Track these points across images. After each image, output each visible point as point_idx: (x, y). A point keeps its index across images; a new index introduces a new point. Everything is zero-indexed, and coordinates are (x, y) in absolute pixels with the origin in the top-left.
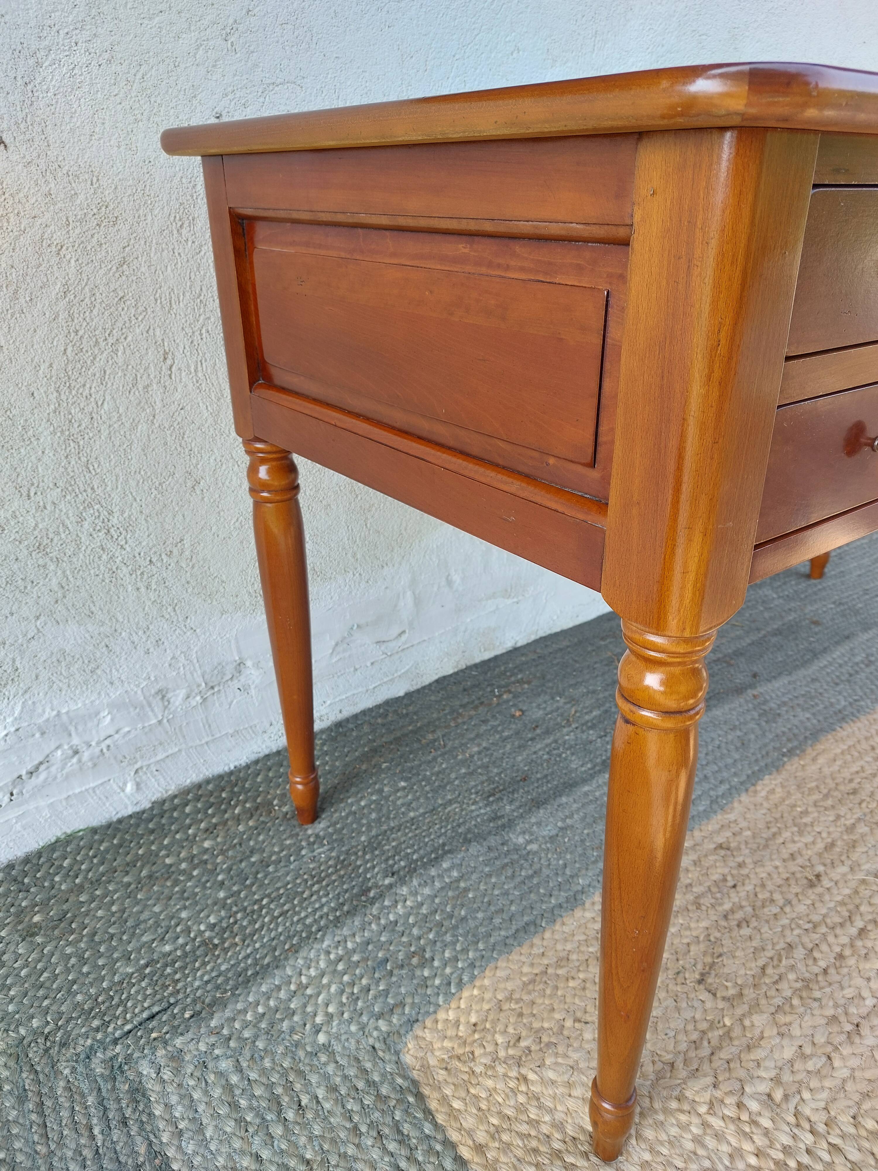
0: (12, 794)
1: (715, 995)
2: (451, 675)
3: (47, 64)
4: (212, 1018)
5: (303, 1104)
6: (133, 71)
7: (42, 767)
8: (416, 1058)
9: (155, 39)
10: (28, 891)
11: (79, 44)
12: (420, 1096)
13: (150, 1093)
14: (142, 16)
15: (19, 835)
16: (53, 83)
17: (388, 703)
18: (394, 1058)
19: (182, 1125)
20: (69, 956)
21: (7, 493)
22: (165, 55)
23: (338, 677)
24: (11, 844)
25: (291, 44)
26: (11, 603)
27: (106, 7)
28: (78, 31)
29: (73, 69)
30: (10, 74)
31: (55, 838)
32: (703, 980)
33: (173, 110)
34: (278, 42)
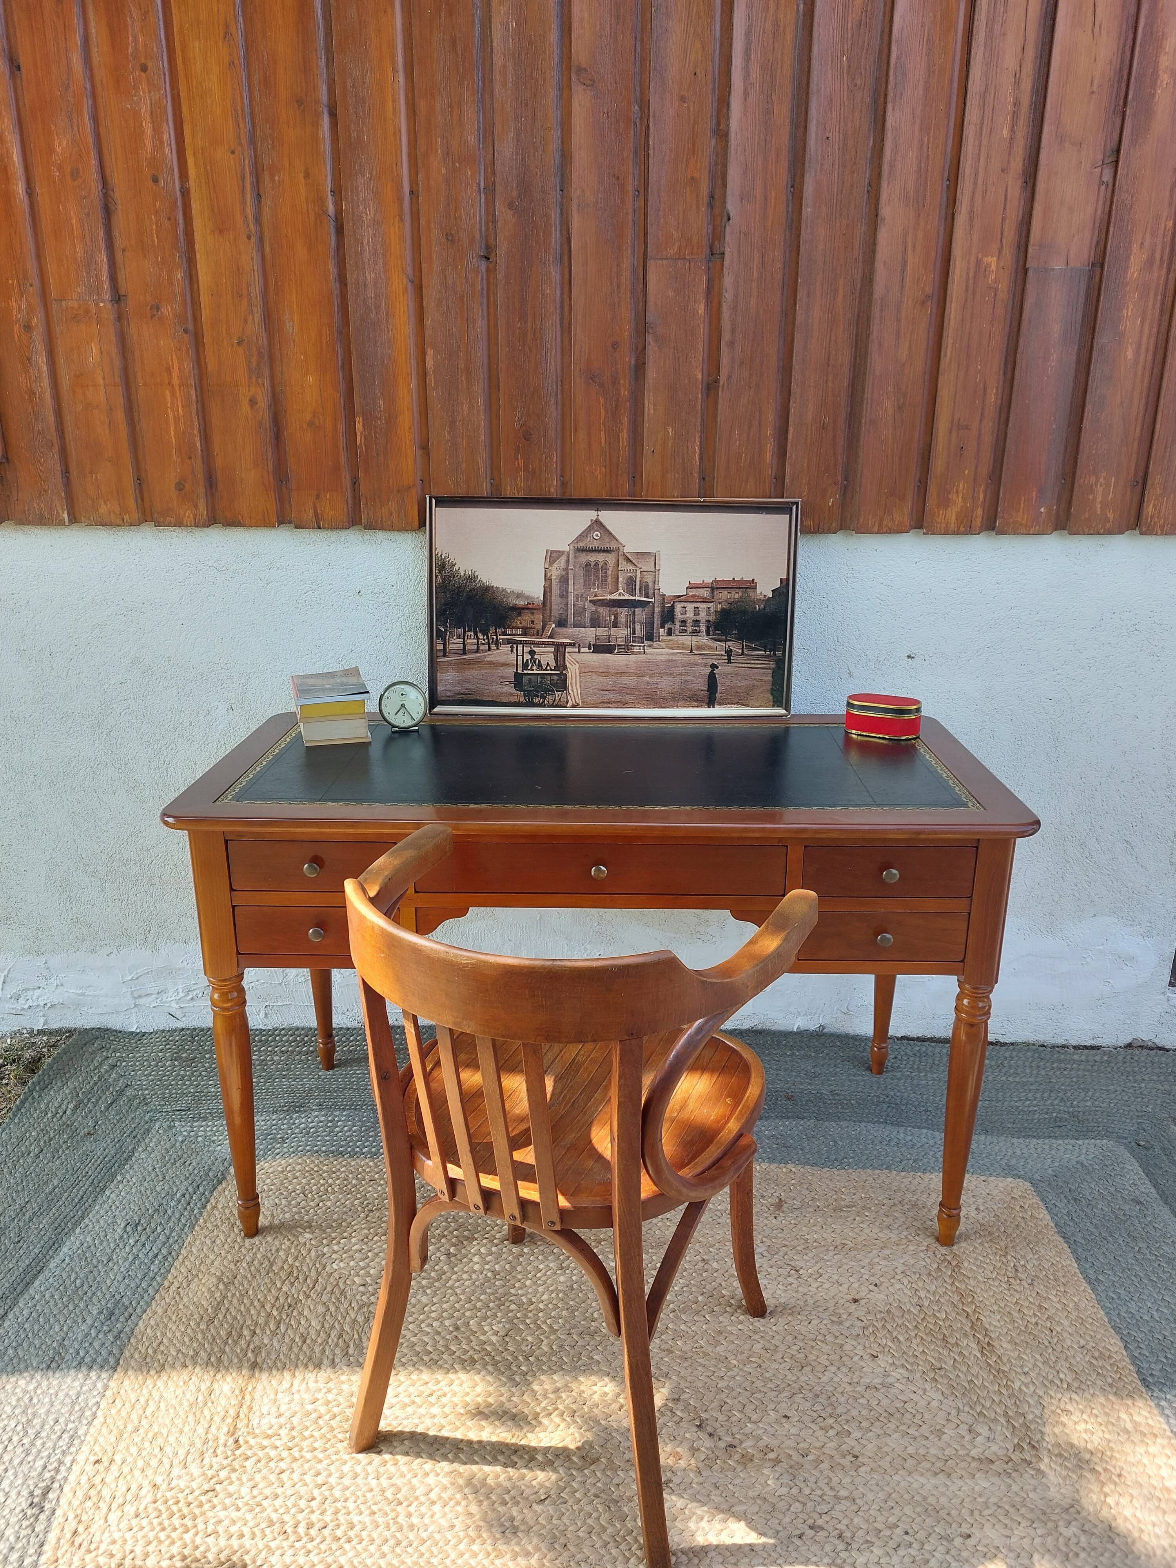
4: (196, 1122)
5: (186, 1163)
10: (192, 1043)
12: (218, 1184)
13: (151, 1133)
18: (225, 1168)
19: (149, 1148)
20: (179, 1075)
24: (200, 1019)
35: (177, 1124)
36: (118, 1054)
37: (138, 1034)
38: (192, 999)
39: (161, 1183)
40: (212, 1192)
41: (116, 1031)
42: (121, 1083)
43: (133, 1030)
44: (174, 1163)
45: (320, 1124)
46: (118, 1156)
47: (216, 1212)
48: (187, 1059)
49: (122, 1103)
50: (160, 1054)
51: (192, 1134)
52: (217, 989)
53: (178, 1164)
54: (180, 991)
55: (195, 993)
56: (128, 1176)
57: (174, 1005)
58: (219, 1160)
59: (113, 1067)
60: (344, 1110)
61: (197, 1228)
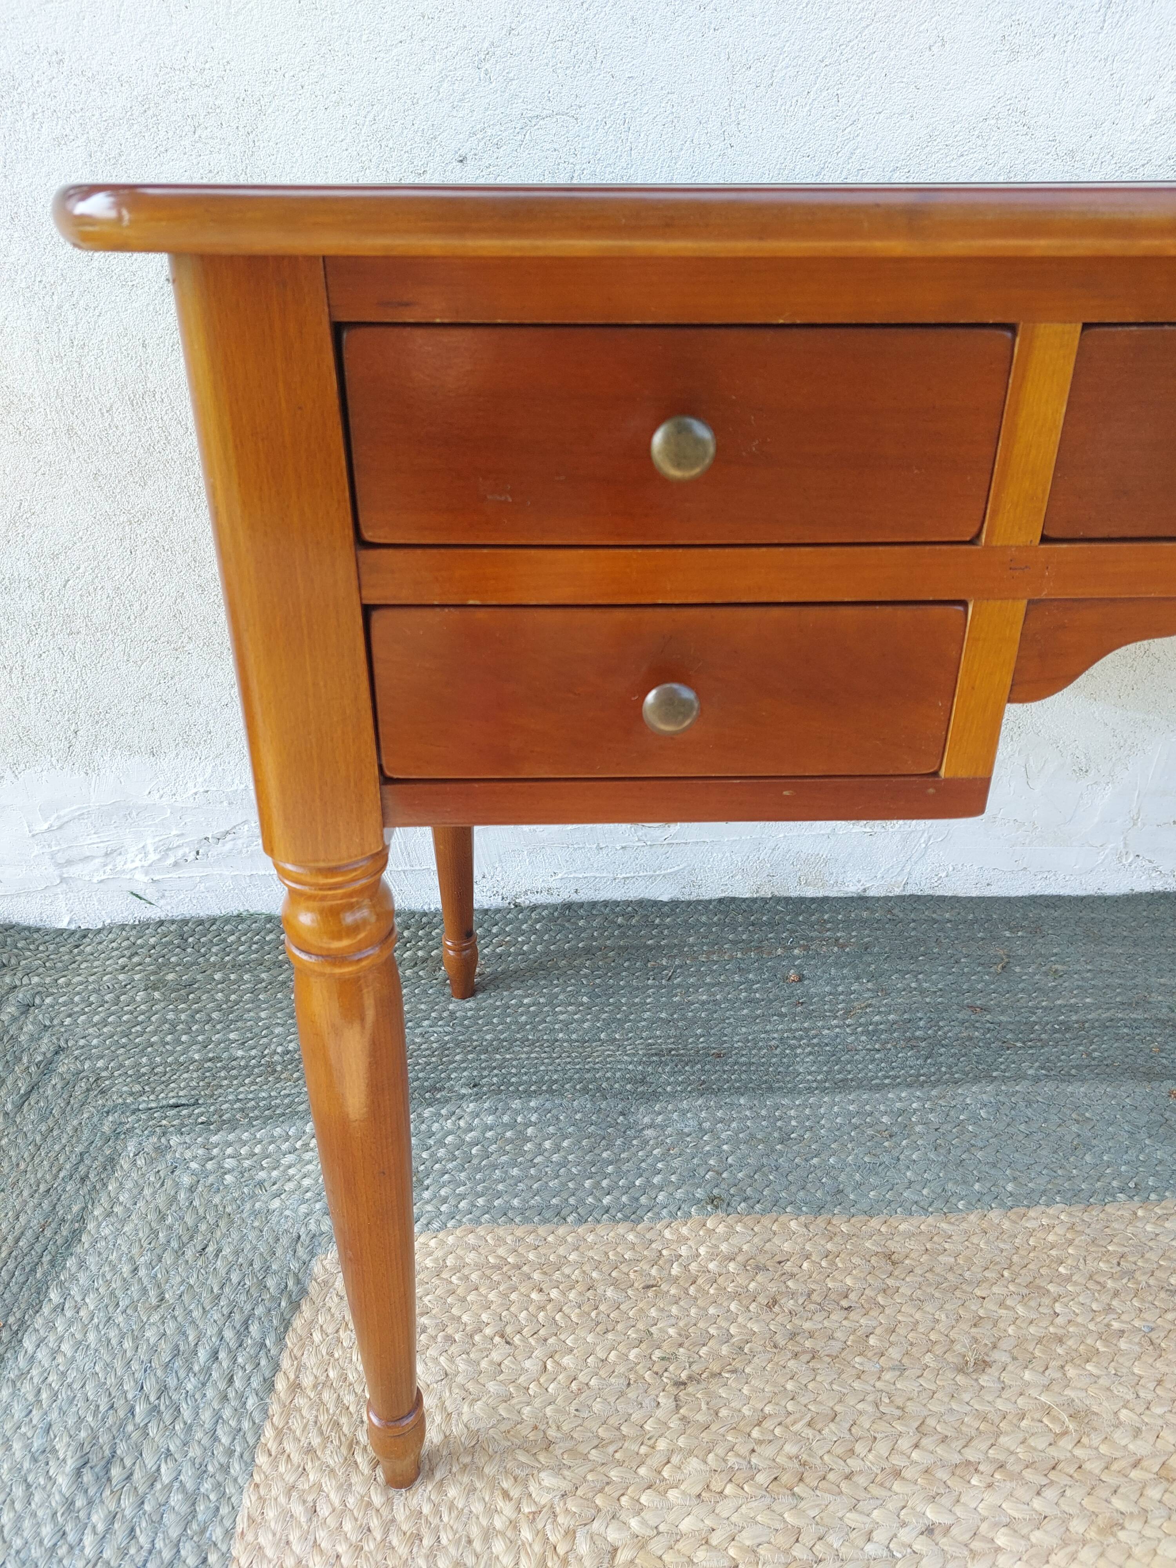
0: (198, 853)
1: (678, 1407)
2: (744, 900)
3: (270, 111)
4: (216, 1134)
5: (207, 1250)
6: (363, 113)
7: (229, 837)
8: (326, 1270)
9: (391, 74)
10: (184, 950)
11: (305, 87)
12: (295, 1306)
13: (118, 1167)
14: (378, 49)
15: (203, 895)
16: (275, 131)
17: (641, 903)
18: (305, 1257)
19: (117, 1209)
20: (166, 1021)
21: (208, 554)
22: (402, 92)
23: (575, 850)
24: (195, 901)
25: (565, 65)
26: (207, 665)
27: (337, 43)
28: (303, 73)
29: (297, 115)
30: (232, 124)
31: (237, 912)
32: (685, 1384)
33: (407, 155)
34: (547, 65)
35: (175, 1140)
36: (35, 980)
37: (73, 933)
38: (176, 864)
39: (155, 1317)
40: (280, 1340)
41: (28, 928)
42: (46, 1044)
43: (63, 925)
44: (179, 1253)
45: (489, 1134)
46: (48, 1233)
47: (300, 1401)
48: (179, 986)
49: (49, 1092)
50: (121, 977)
51: (210, 1165)
52: (310, 898)
53: (189, 1253)
54: (150, 848)
55: (180, 853)
56: (75, 1291)
57: (140, 876)
58: (285, 1241)
59: (27, 1008)
60: (529, 1094)
61: (262, 1459)
